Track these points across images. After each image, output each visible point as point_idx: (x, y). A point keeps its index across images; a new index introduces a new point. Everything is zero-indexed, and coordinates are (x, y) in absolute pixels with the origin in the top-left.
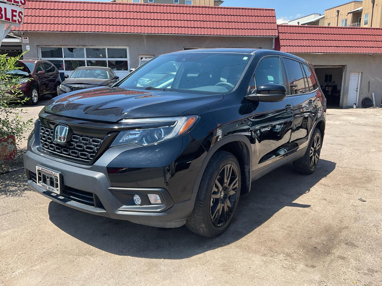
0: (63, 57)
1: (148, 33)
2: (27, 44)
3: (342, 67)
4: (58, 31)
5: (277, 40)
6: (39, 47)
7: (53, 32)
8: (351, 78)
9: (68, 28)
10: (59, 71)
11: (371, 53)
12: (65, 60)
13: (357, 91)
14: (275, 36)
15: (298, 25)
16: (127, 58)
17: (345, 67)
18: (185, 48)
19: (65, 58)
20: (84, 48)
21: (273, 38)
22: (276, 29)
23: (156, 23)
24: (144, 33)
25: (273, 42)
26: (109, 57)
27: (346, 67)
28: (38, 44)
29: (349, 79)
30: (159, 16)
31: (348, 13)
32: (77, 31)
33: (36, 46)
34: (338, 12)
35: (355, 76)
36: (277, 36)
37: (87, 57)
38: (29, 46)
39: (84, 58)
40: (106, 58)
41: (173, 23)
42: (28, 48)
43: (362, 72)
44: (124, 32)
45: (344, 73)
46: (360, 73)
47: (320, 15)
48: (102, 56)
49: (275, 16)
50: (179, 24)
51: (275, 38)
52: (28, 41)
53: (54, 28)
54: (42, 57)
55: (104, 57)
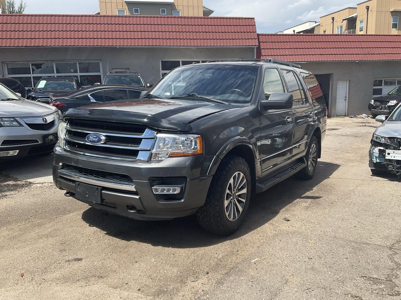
0: (30, 74)
1: (120, 46)
3: (328, 75)
4: (22, 46)
5: (259, 49)
6: (4, 63)
7: (17, 47)
8: (338, 86)
9: (34, 43)
10: (25, 88)
11: (357, 60)
12: (33, 77)
13: (345, 100)
14: (255, 46)
15: (293, 33)
16: (100, 72)
18: (162, 60)
19: (33, 75)
20: (53, 64)
21: (254, 48)
22: (256, 39)
23: (129, 35)
24: (115, 46)
25: (254, 53)
26: (80, 72)
27: (333, 76)
28: (3, 60)
29: (337, 88)
30: (132, 28)
31: (343, 20)
32: (43, 46)
33: (1, 63)
34: (333, 19)
35: (343, 84)
36: (258, 46)
37: (57, 73)
39: (54, 73)
40: (78, 73)
41: (146, 35)
43: (349, 81)
44: (94, 46)
45: (331, 82)
46: (348, 81)
47: (316, 22)
48: (73, 71)
49: (255, 25)
50: (154, 35)
51: (257, 48)
53: (19, 43)
54: (8, 74)
55: (76, 72)
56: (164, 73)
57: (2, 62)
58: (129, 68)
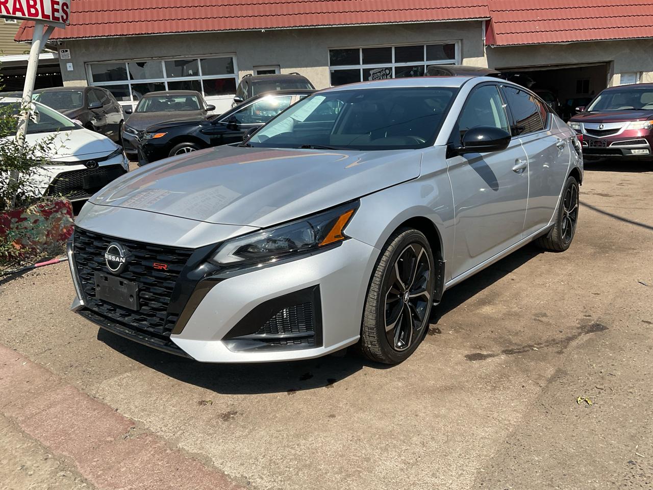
0: (128, 80)
1: (267, 28)
2: (69, 61)
3: (605, 64)
4: (116, 35)
5: (488, 23)
6: (87, 64)
7: (108, 37)
9: (133, 29)
12: (131, 85)
14: (484, 18)
16: (234, 73)
17: (611, 64)
18: (331, 49)
19: (131, 81)
20: (161, 62)
21: (482, 21)
22: (487, 6)
23: (279, 9)
24: (259, 28)
25: (482, 29)
26: (203, 74)
27: (613, 64)
28: (86, 60)
32: (148, 34)
33: (83, 64)
35: (630, 78)
36: (489, 17)
37: (168, 77)
38: (71, 64)
39: (163, 78)
40: (199, 75)
42: (70, 67)
43: (641, 72)
44: (226, 30)
45: (609, 75)
46: (638, 73)
48: (192, 74)
50: (319, 7)
51: (486, 21)
52: (70, 56)
53: (110, 30)
54: (94, 82)
55: (196, 74)
56: (335, 71)
57: (85, 63)
58: (279, 65)
